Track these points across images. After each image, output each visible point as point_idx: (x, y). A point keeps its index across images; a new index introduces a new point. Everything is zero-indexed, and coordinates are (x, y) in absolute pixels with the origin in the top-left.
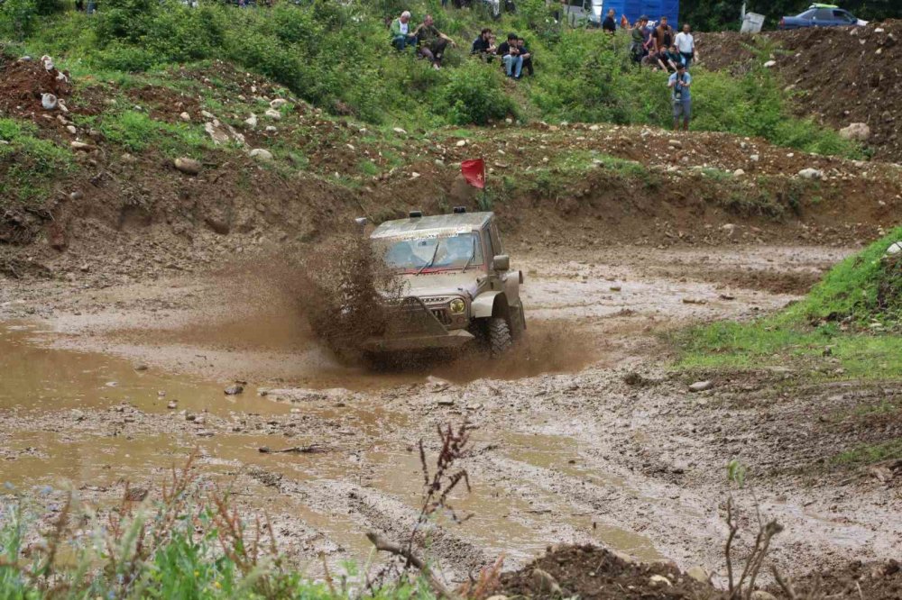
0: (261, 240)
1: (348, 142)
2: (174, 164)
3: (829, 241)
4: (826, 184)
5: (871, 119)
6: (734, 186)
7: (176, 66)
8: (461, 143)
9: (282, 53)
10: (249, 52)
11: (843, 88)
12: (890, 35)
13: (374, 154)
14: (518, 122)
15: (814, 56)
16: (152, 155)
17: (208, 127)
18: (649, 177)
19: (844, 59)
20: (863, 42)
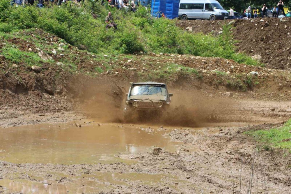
0: (65, 98)
1: (90, 60)
2: (31, 68)
3: (263, 98)
4: (260, 77)
5: (262, 53)
6: (228, 78)
7: (22, 31)
8: (129, 61)
9: (59, 26)
10: (47, 25)
11: (250, 42)
12: (267, 22)
13: (100, 65)
14: (144, 53)
15: (238, 29)
16: (23, 65)
17: (39, 54)
18: (198, 74)
19: (249, 31)
20: (256, 25)
